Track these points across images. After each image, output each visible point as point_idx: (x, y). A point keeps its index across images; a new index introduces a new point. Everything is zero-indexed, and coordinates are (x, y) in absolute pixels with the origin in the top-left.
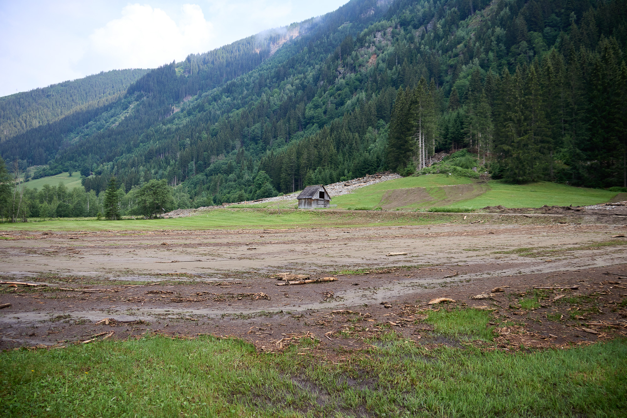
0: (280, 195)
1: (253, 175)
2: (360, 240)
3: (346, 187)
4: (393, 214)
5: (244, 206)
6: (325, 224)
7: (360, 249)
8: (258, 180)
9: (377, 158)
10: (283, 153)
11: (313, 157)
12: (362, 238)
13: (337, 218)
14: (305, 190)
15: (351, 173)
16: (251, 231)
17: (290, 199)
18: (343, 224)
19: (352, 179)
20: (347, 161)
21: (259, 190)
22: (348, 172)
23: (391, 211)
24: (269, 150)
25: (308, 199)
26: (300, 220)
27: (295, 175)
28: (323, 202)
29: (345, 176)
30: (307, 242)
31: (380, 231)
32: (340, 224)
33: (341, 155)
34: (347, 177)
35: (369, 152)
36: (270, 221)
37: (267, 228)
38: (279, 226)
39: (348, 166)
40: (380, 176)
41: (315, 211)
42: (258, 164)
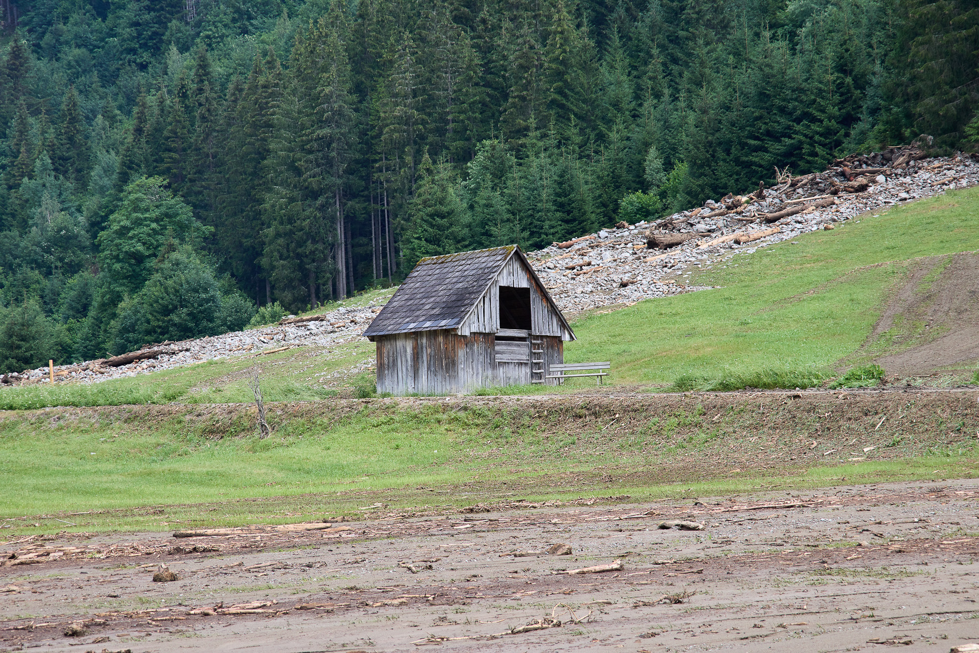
0: (264, 321)
1: (92, 203)
2: (763, 574)
3: (657, 257)
4: (952, 404)
5: (45, 395)
6: (546, 483)
7: (770, 624)
8: (123, 232)
9: (842, 68)
10: (271, 64)
11: (450, 83)
12: (774, 557)
13: (615, 445)
14: (411, 285)
15: (682, 169)
16: (93, 545)
17: (324, 341)
18: (652, 478)
19: (691, 206)
20: (658, 95)
21: (134, 290)
22: (668, 166)
23: (942, 385)
24: (184, 48)
25: (433, 334)
26: (393, 465)
27: (349, 193)
28: (521, 352)
29: (644, 186)
30: (441, 596)
31: (882, 512)
32: (633, 478)
33: (621, 58)
34: (663, 195)
35: (792, 36)
36: (207, 480)
37: (195, 523)
38: (266, 505)
39: (667, 126)
40: (861, 180)
41: (479, 404)
42: (117, 134)
